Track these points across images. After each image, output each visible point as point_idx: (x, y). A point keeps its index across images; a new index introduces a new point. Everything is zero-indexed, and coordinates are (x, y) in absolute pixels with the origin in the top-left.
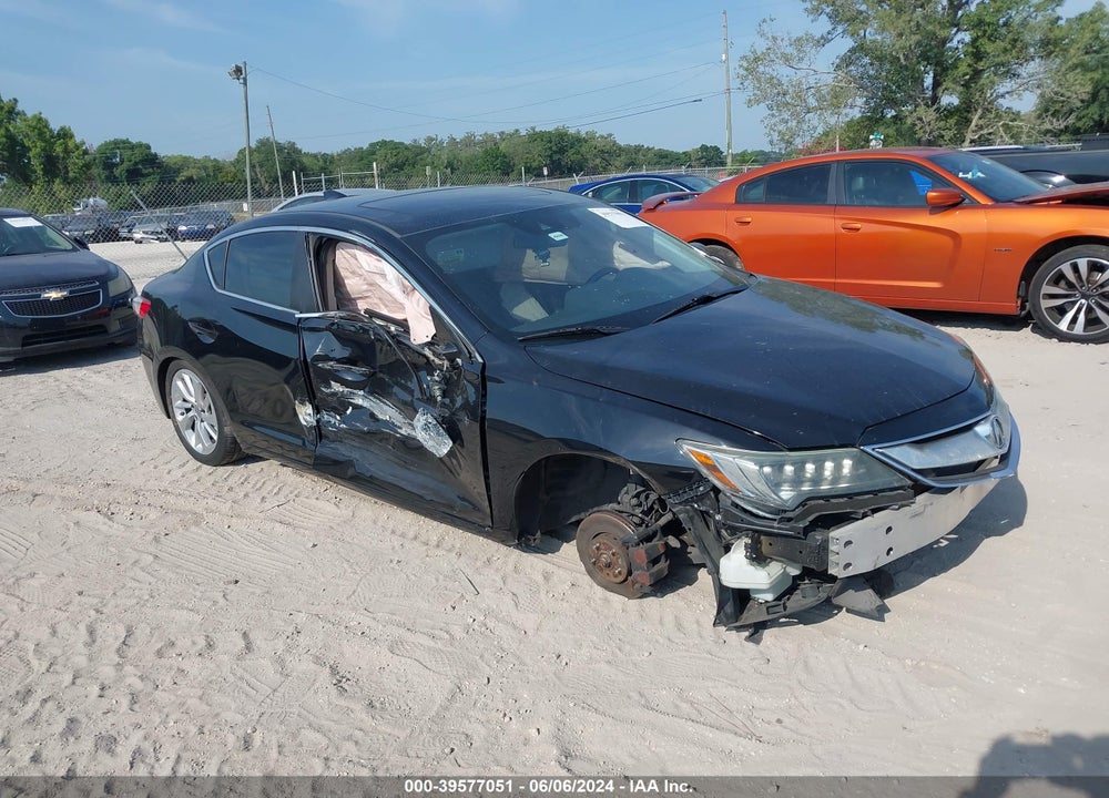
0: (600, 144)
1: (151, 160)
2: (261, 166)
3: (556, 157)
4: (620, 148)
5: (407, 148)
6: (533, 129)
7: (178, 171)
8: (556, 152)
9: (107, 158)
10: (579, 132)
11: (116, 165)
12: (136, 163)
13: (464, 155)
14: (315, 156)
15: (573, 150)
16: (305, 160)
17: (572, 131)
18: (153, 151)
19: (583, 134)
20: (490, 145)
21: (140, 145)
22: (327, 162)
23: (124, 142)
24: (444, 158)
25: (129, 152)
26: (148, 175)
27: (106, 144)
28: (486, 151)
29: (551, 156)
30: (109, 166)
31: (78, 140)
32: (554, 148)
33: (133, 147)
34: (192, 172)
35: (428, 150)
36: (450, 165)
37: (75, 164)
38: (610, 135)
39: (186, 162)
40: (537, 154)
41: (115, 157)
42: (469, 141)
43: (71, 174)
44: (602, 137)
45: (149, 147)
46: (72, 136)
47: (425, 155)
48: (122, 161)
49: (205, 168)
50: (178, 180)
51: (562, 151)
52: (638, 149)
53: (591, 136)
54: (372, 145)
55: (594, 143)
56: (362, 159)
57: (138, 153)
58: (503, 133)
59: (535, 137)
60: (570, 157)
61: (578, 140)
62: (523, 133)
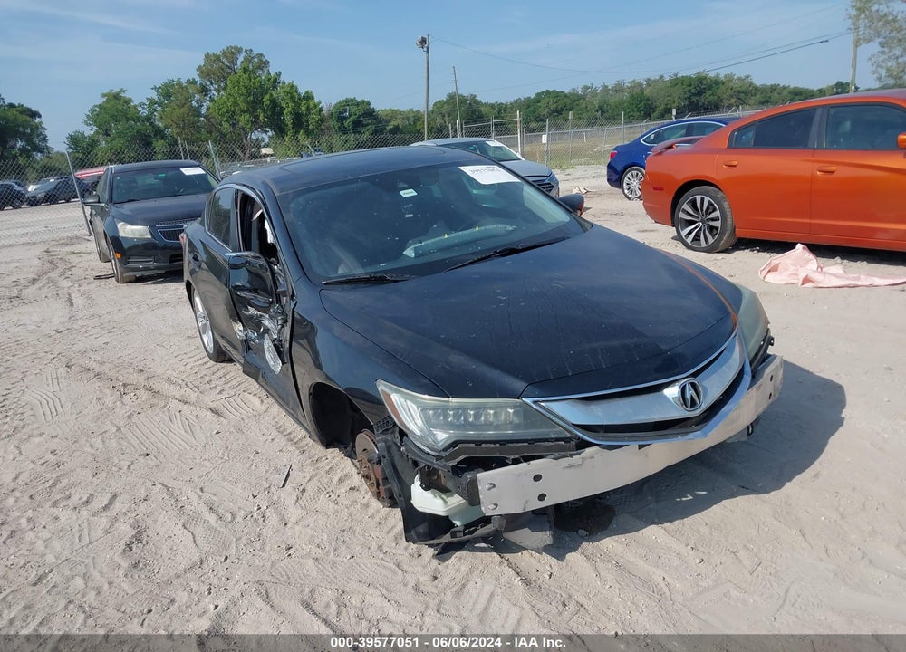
0: (736, 84)
1: (370, 113)
2: (449, 115)
3: (694, 99)
4: (756, 88)
5: (566, 96)
6: (676, 75)
7: (388, 122)
8: (694, 94)
9: (340, 113)
10: (718, 75)
11: (345, 118)
12: (360, 116)
13: (613, 100)
14: (492, 106)
15: (710, 92)
16: (482, 109)
17: (712, 74)
18: (372, 106)
19: (722, 76)
20: (637, 90)
21: (363, 102)
22: (501, 110)
23: (352, 100)
24: (596, 103)
25: (355, 108)
26: (367, 125)
27: (341, 102)
28: (633, 95)
29: (689, 98)
30: (341, 119)
31: (316, 100)
32: (693, 91)
33: (358, 104)
34: (398, 122)
35: (584, 97)
36: (601, 109)
37: (313, 119)
38: (748, 77)
39: (395, 114)
40: (678, 97)
41: (346, 112)
42: (618, 89)
43: (311, 127)
44: (739, 79)
45: (369, 104)
46: (313, 98)
47: (581, 101)
48: (350, 116)
49: (408, 118)
50: (388, 128)
51: (700, 93)
52: (774, 88)
53: (730, 78)
54: (538, 94)
55: (731, 85)
56: (529, 106)
57: (361, 110)
58: (649, 79)
59: (677, 82)
60: (708, 97)
61: (717, 83)
62: (667, 78)
